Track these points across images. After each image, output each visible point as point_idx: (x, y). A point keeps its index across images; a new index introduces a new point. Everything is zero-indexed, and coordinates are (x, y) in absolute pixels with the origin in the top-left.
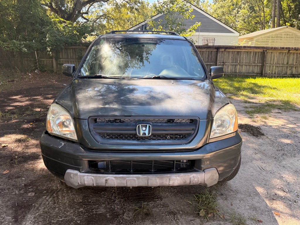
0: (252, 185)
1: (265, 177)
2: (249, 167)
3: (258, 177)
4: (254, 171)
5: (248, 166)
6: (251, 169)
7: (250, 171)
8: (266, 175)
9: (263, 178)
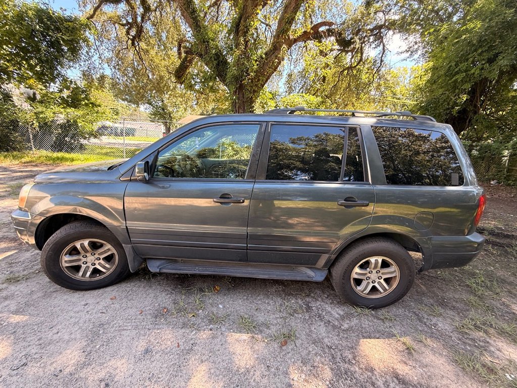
0: (35, 315)
1: (25, 344)
2: (73, 336)
3: (39, 334)
4: (56, 337)
5: (78, 336)
6: (66, 337)
7: (64, 331)
8: (28, 349)
9: (29, 339)
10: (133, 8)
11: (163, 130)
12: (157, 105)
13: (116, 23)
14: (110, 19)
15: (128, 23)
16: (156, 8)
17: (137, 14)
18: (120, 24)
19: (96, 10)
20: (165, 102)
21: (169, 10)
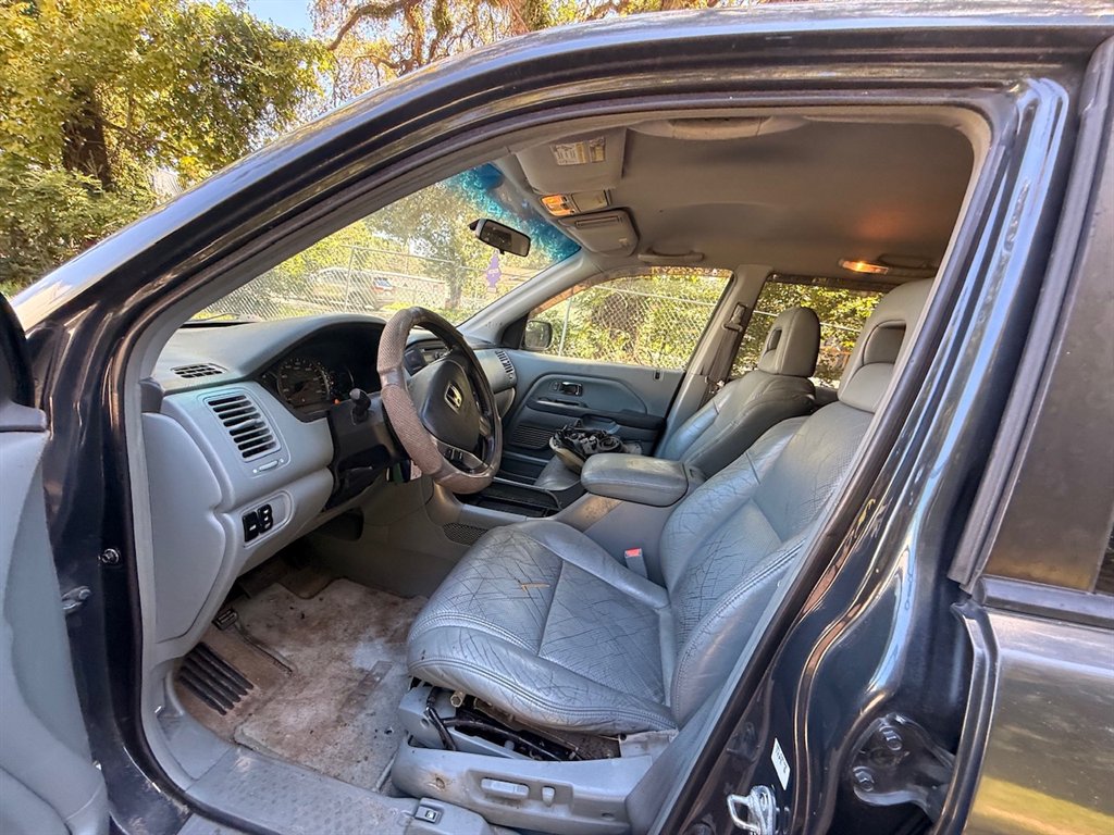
10: (416, 28)
11: (446, 293)
12: (440, 242)
13: (379, 60)
14: (370, 54)
15: (403, 61)
16: (465, 30)
17: (423, 43)
18: (387, 63)
19: (344, 31)
20: (458, 235)
21: (490, 37)
